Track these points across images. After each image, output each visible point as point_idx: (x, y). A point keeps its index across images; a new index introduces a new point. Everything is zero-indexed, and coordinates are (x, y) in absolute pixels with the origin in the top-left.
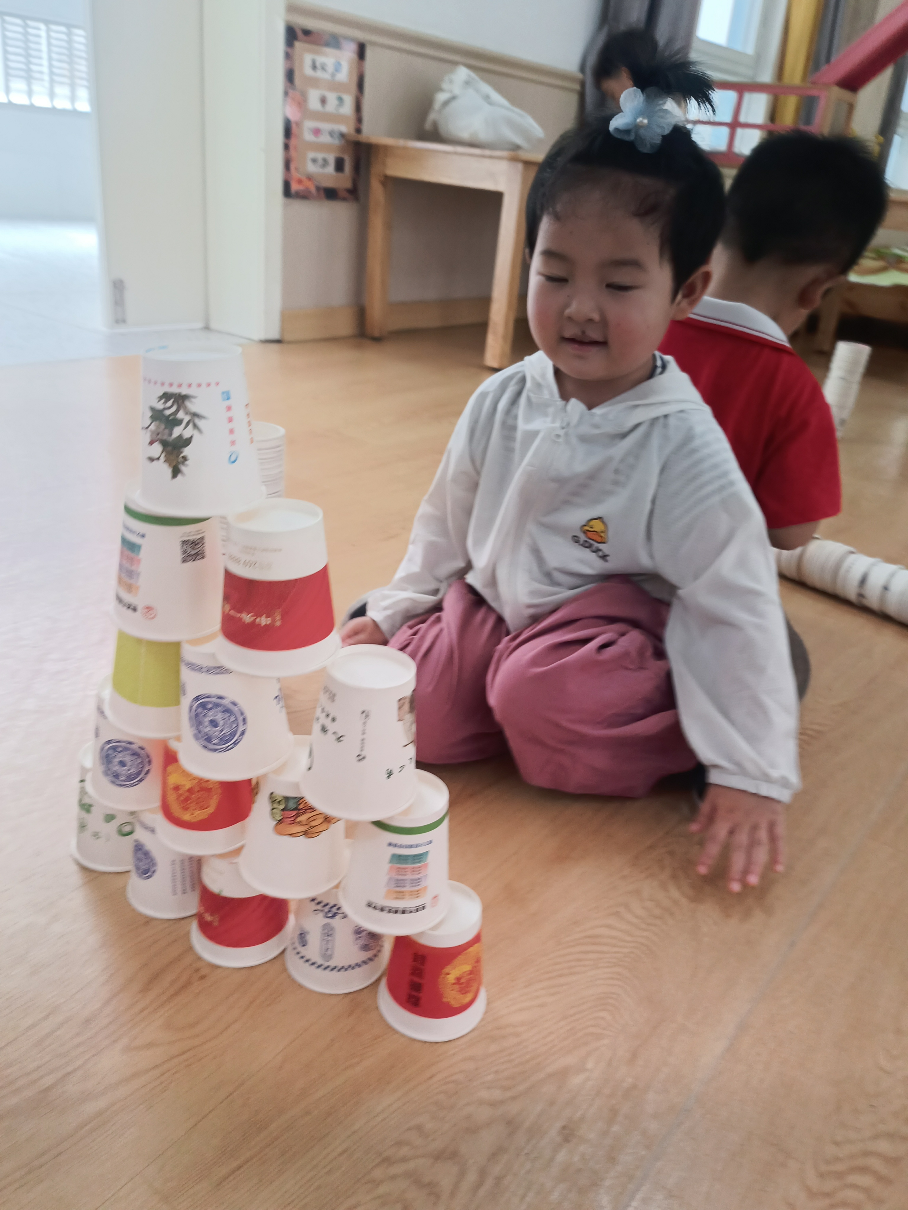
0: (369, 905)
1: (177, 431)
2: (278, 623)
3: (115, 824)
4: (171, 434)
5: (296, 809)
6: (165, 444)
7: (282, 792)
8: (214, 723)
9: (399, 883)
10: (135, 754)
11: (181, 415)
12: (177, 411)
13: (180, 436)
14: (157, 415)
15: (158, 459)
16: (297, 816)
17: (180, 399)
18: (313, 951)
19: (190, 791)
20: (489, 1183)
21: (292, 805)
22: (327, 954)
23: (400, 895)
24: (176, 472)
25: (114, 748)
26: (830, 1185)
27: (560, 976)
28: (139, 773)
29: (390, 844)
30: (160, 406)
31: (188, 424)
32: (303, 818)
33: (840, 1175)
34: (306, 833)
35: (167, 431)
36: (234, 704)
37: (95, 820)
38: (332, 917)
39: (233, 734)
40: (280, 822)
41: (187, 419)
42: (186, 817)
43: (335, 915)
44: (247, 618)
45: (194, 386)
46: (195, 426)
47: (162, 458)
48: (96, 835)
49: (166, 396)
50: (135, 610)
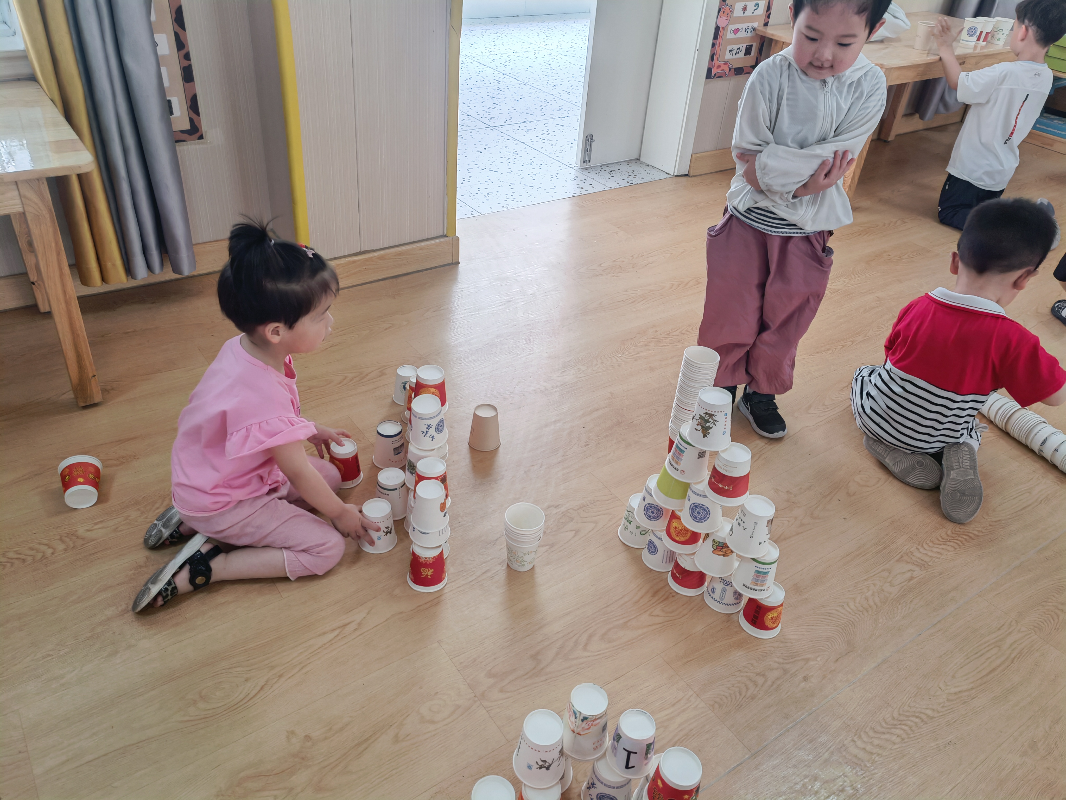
0: (744, 585)
1: (708, 424)
2: (731, 489)
3: (639, 530)
4: (705, 425)
5: (723, 546)
6: (702, 427)
7: (717, 539)
8: (699, 513)
9: (756, 580)
10: (658, 510)
11: (710, 420)
12: (710, 418)
13: (709, 426)
14: (701, 417)
15: (699, 431)
16: (722, 549)
17: (711, 416)
18: (717, 595)
19: (681, 530)
20: (775, 686)
21: (721, 545)
22: (722, 598)
23: (756, 584)
24: (705, 436)
25: (651, 507)
26: (902, 718)
27: (813, 626)
28: (658, 517)
29: (756, 566)
30: (704, 416)
31: (712, 423)
32: (724, 550)
33: (908, 716)
34: (724, 555)
35: (704, 424)
36: (707, 508)
37: (632, 527)
38: (727, 586)
39: (704, 518)
40: (715, 550)
41: (712, 421)
42: (677, 539)
43: (728, 585)
44: (721, 486)
45: (717, 412)
46: (714, 424)
47: (701, 431)
48: (631, 533)
49: (706, 414)
50: (677, 470)
